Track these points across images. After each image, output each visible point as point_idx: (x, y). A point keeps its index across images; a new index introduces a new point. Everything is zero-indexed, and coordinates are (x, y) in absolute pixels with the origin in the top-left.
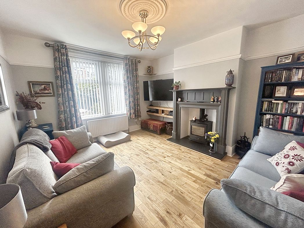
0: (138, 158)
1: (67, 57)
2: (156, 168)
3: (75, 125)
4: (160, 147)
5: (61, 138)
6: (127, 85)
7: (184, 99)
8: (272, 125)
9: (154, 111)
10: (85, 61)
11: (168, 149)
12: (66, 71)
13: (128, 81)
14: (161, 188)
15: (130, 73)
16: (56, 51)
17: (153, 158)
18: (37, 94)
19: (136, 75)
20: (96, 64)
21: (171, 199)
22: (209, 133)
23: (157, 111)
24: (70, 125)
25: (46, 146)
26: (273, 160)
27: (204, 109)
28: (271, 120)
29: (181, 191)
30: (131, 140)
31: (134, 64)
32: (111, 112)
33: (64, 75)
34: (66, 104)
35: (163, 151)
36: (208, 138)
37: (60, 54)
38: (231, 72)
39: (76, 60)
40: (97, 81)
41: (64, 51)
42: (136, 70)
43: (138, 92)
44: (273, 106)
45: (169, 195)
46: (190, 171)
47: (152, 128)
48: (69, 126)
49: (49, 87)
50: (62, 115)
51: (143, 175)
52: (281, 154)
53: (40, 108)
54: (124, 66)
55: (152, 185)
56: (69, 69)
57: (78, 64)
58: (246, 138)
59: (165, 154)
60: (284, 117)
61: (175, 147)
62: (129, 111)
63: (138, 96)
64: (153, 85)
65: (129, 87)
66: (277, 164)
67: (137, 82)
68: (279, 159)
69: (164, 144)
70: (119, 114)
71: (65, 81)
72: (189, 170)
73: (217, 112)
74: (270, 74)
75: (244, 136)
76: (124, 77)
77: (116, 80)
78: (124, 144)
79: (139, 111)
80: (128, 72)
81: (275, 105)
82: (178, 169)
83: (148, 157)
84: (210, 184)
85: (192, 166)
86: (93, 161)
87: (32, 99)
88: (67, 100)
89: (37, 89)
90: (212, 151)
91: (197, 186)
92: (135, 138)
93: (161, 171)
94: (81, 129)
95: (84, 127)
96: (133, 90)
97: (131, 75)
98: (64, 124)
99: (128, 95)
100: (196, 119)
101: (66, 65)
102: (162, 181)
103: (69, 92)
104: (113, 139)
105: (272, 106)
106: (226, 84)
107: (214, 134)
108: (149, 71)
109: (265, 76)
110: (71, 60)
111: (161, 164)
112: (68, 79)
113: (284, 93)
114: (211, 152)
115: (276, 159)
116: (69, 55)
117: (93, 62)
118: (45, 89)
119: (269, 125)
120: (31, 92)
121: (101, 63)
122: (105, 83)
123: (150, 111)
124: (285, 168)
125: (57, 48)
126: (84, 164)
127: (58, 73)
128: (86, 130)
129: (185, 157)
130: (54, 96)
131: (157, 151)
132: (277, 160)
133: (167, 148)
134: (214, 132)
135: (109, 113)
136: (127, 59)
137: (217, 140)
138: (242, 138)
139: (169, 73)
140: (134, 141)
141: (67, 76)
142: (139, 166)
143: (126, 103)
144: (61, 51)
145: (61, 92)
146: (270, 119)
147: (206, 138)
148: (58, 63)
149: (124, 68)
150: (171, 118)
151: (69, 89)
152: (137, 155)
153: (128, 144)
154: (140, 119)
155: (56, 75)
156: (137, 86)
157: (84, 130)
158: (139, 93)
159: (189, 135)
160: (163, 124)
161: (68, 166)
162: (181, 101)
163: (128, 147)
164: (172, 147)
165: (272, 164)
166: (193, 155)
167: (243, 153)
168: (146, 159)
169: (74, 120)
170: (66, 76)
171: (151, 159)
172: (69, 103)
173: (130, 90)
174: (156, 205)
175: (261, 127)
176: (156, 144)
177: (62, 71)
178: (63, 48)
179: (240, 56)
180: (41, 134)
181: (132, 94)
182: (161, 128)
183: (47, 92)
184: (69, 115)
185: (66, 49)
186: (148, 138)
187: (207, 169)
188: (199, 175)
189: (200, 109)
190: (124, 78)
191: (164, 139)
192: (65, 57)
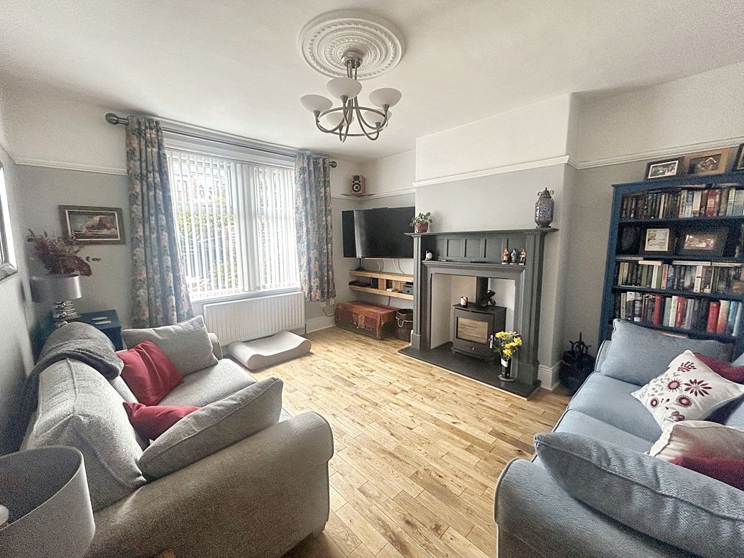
0: (330, 396)
1: (159, 149)
2: (376, 419)
3: (173, 315)
4: (385, 370)
5: (143, 346)
6: (303, 220)
7: (439, 255)
8: (639, 316)
9: (369, 282)
10: (203, 160)
11: (402, 373)
12: (155, 183)
13: (306, 209)
14: (390, 467)
15: (310, 192)
16: (134, 134)
17: (368, 396)
18: (80, 239)
19: (326, 197)
20: (229, 167)
21: (415, 490)
22: (498, 335)
23: (375, 283)
24: (161, 316)
25: (113, 364)
26: (644, 395)
27: (487, 279)
28: (638, 305)
29: (438, 473)
30: (312, 354)
31: (322, 169)
32: (262, 283)
33: (152, 193)
34: (152, 263)
35: (392, 379)
36: (497, 346)
37: (143, 143)
38: (546, 195)
39: (182, 158)
40: (232, 207)
41: (153, 136)
42: (326, 183)
43: (329, 236)
44: (642, 272)
45: (411, 482)
46: (456, 425)
47: (361, 322)
48: (158, 317)
49: (112, 222)
50: (141, 290)
51: (344, 437)
52: (661, 379)
53: (88, 273)
54: (297, 174)
55: (367, 460)
56: (165, 177)
57: (185, 167)
58: (584, 345)
59: (395, 386)
60: (665, 297)
61: (417, 368)
62: (307, 282)
63: (329, 245)
64: (362, 221)
65: (307, 223)
66: (654, 403)
67: (328, 212)
68: (656, 391)
69: (393, 361)
70: (283, 288)
71: (154, 206)
72: (454, 423)
73: (517, 285)
74: (633, 200)
75: (578, 340)
76: (296, 200)
77: (276, 206)
78: (295, 363)
79: (330, 282)
80: (305, 189)
81: (645, 270)
82: (428, 420)
83: (355, 392)
84: (505, 454)
85: (462, 413)
86: (233, 399)
87: (67, 248)
88: (156, 253)
89: (81, 225)
90: (506, 377)
91: (474, 459)
92: (322, 348)
93: (388, 425)
94: (192, 324)
95: (200, 319)
96: (318, 232)
97: (314, 196)
98: (147, 313)
99: (306, 243)
100: (467, 302)
101: (157, 169)
102: (391, 449)
103: (162, 234)
104: (268, 351)
105: (639, 273)
106: (536, 222)
107: (510, 338)
108: (357, 188)
109: (623, 204)
110: (168, 156)
111: (387, 409)
112: (160, 202)
113: (664, 244)
114: (503, 379)
115: (652, 392)
116: (164, 144)
117: (223, 162)
118: (101, 225)
119: (634, 315)
120: (65, 232)
121: (242, 166)
122: (249, 214)
123: (356, 282)
124: (670, 412)
125: (136, 127)
126: (211, 406)
127: (136, 186)
128: (205, 326)
129: (444, 393)
130: (122, 242)
131: (377, 377)
132: (653, 395)
133: (399, 371)
134: (509, 333)
135: (258, 285)
136: (303, 158)
137: (517, 351)
138: (575, 346)
139: (406, 192)
140: (318, 355)
141: (157, 195)
142: (334, 415)
143: (300, 262)
144: (145, 134)
145: (141, 234)
146: (635, 300)
147: (491, 347)
148: (138, 163)
149: (298, 178)
150: (408, 301)
151: (162, 226)
152: (328, 388)
153: (303, 362)
154: (332, 301)
155: (129, 193)
156: (326, 221)
157: (199, 326)
158: (331, 239)
159: (451, 340)
160: (389, 313)
161: (170, 412)
162: (433, 259)
163: (305, 369)
164: (411, 368)
165: (644, 403)
166: (463, 388)
167: (578, 381)
168: (351, 398)
169: (172, 302)
170: (155, 196)
171: (362, 399)
172: (161, 262)
173: (311, 233)
174: (380, 507)
175: (615, 321)
176: (375, 361)
177: (147, 181)
178: (151, 129)
179: (566, 159)
180: (95, 336)
181: (314, 241)
182: (384, 324)
183: (105, 232)
184: (159, 290)
185: (158, 131)
186: (351, 346)
187: (495, 419)
188: (478, 435)
189: (477, 277)
190: (296, 203)
191: (392, 349)
192: (155, 150)
